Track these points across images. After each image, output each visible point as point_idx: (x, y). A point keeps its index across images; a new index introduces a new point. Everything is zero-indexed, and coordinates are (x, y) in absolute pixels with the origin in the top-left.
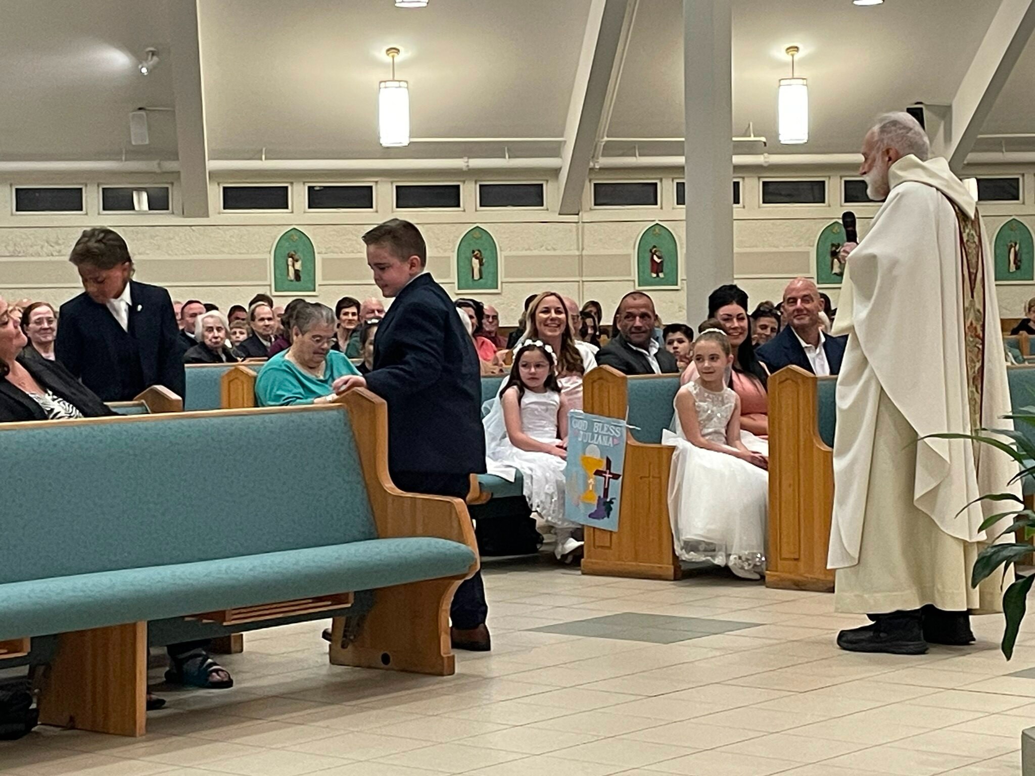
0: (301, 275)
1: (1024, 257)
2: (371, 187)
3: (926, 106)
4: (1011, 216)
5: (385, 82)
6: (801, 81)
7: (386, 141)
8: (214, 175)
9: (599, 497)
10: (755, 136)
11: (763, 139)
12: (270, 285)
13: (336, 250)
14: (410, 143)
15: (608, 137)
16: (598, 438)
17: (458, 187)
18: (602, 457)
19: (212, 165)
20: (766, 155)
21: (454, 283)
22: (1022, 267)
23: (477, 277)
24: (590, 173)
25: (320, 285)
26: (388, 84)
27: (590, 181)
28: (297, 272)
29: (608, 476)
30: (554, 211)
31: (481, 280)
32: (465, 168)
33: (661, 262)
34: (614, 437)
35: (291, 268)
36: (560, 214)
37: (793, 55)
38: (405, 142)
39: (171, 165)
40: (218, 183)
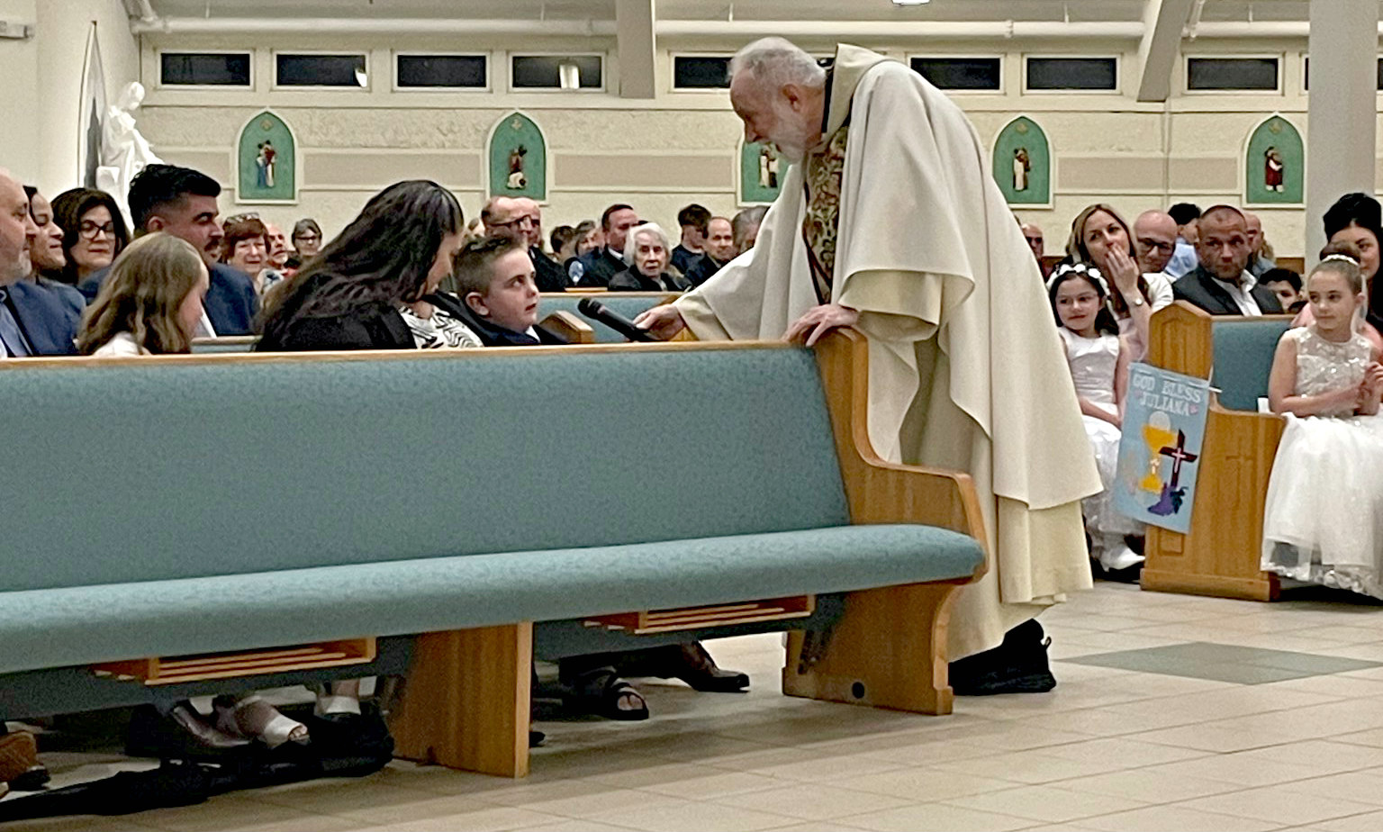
8: (664, 40)
9: (1165, 485)
12: (735, 193)
16: (1168, 403)
17: (997, 62)
18: (1172, 429)
19: (660, 26)
23: (1020, 186)
24: (1182, 46)
27: (1183, 55)
28: (772, 176)
29: (1179, 455)
30: (1130, 97)
31: (1026, 191)
32: (1008, 36)
33: (1281, 170)
34: (1191, 403)
35: (764, 170)
36: (1139, 101)
39: (605, 26)
40: (669, 52)
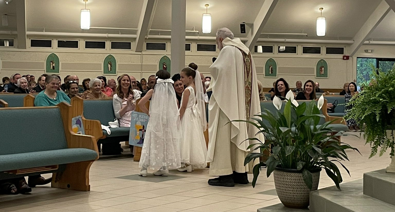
0: (55, 68)
1: (274, 70)
2: (78, 42)
3: (246, 24)
4: (270, 57)
5: (83, 9)
6: (209, 15)
7: (82, 28)
8: (29, 36)
9: (141, 137)
10: (195, 31)
11: (198, 32)
12: (45, 71)
13: (66, 60)
14: (90, 29)
15: (151, 29)
16: (140, 119)
17: (105, 42)
18: (141, 125)
19: (28, 33)
20: (198, 36)
21: (102, 72)
22: (273, 72)
23: (109, 70)
24: (145, 40)
25: (60, 71)
26: (84, 10)
27: (145, 42)
28: (53, 67)
29: (143, 131)
30: (134, 51)
31: (111, 71)
32: (107, 37)
33: (166, 67)
34: (145, 119)
35: (51, 66)
36: (136, 52)
37: (207, 7)
38: (88, 28)
39: (15, 32)
40: (30, 39)
